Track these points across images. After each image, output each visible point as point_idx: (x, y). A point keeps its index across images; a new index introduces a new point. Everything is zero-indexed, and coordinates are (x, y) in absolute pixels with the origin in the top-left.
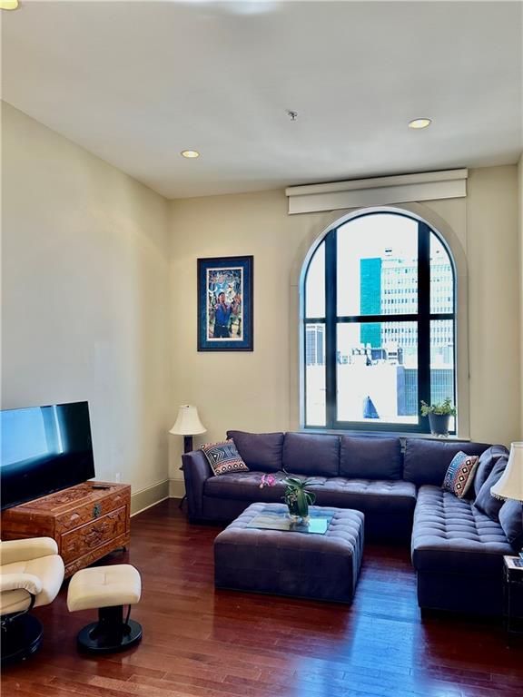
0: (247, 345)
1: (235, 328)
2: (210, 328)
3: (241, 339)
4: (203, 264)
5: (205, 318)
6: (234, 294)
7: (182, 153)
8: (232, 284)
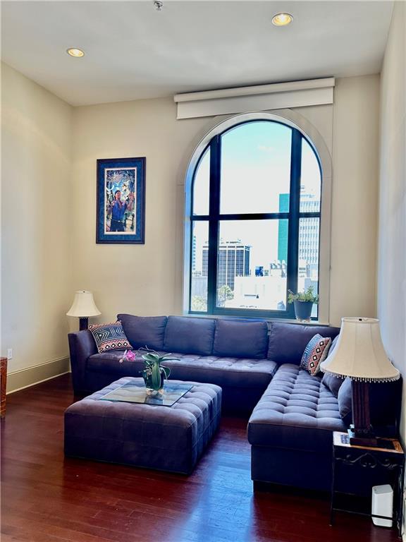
0: (139, 239)
1: (129, 223)
2: (107, 223)
3: (134, 233)
4: (102, 164)
5: (103, 214)
6: (128, 192)
7: (67, 51)
8: (127, 183)
